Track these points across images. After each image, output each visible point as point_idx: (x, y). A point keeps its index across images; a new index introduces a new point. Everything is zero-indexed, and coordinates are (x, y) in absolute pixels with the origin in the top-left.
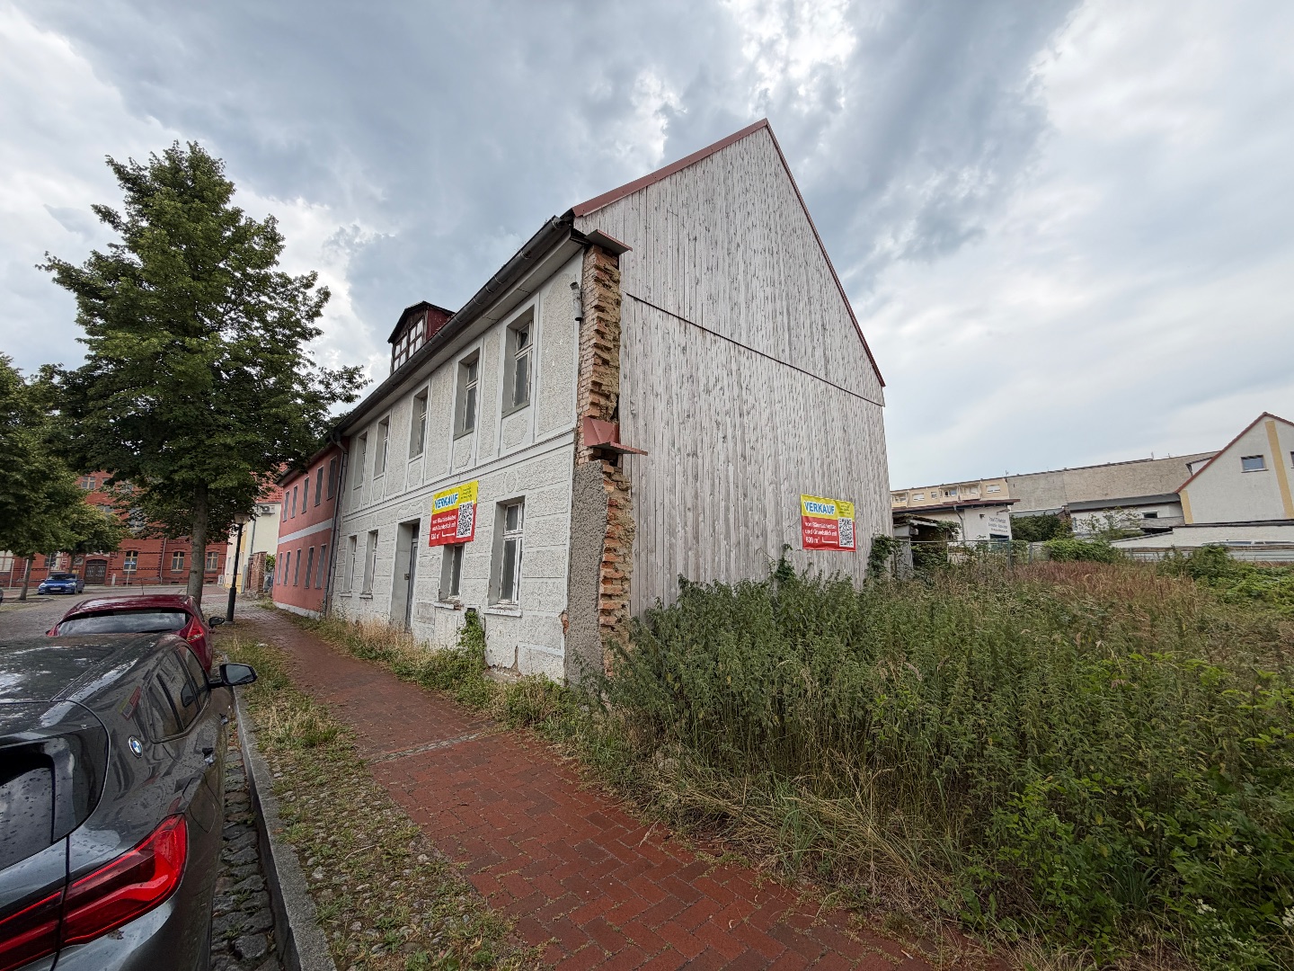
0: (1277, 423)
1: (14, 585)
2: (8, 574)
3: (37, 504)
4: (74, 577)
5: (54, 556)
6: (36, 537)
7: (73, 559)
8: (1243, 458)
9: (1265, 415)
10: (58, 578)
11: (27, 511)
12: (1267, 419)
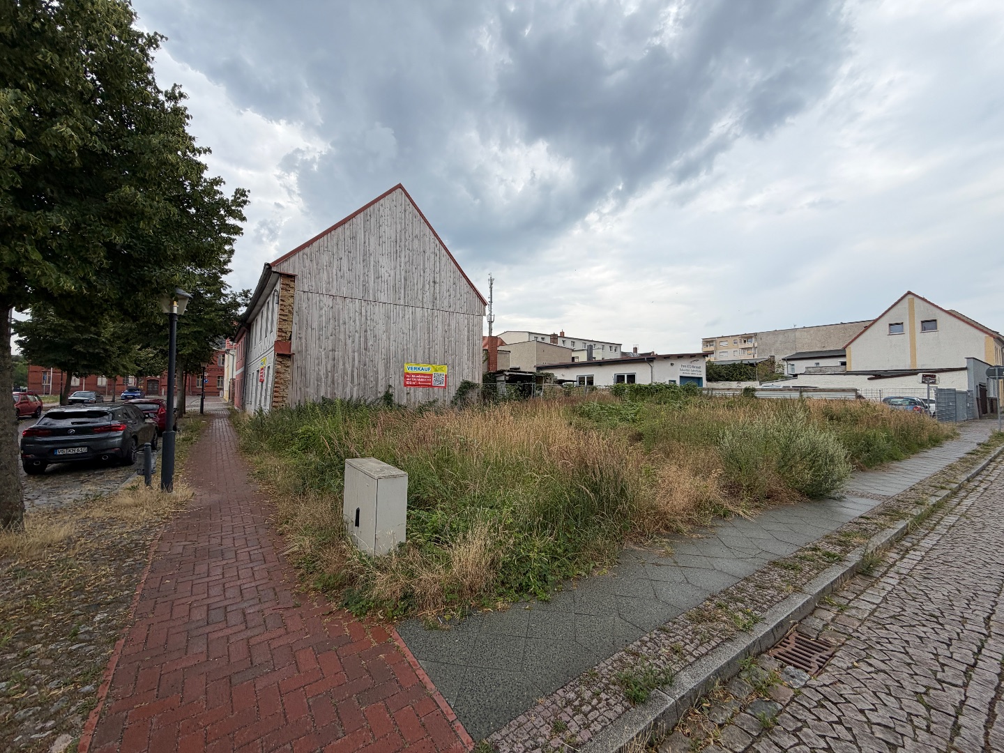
0: (916, 300)
1: (109, 394)
2: (104, 387)
3: (113, 353)
4: (139, 390)
5: (128, 377)
6: (115, 369)
7: (138, 379)
8: (891, 325)
9: (909, 293)
10: (131, 390)
11: (109, 356)
12: (910, 296)
